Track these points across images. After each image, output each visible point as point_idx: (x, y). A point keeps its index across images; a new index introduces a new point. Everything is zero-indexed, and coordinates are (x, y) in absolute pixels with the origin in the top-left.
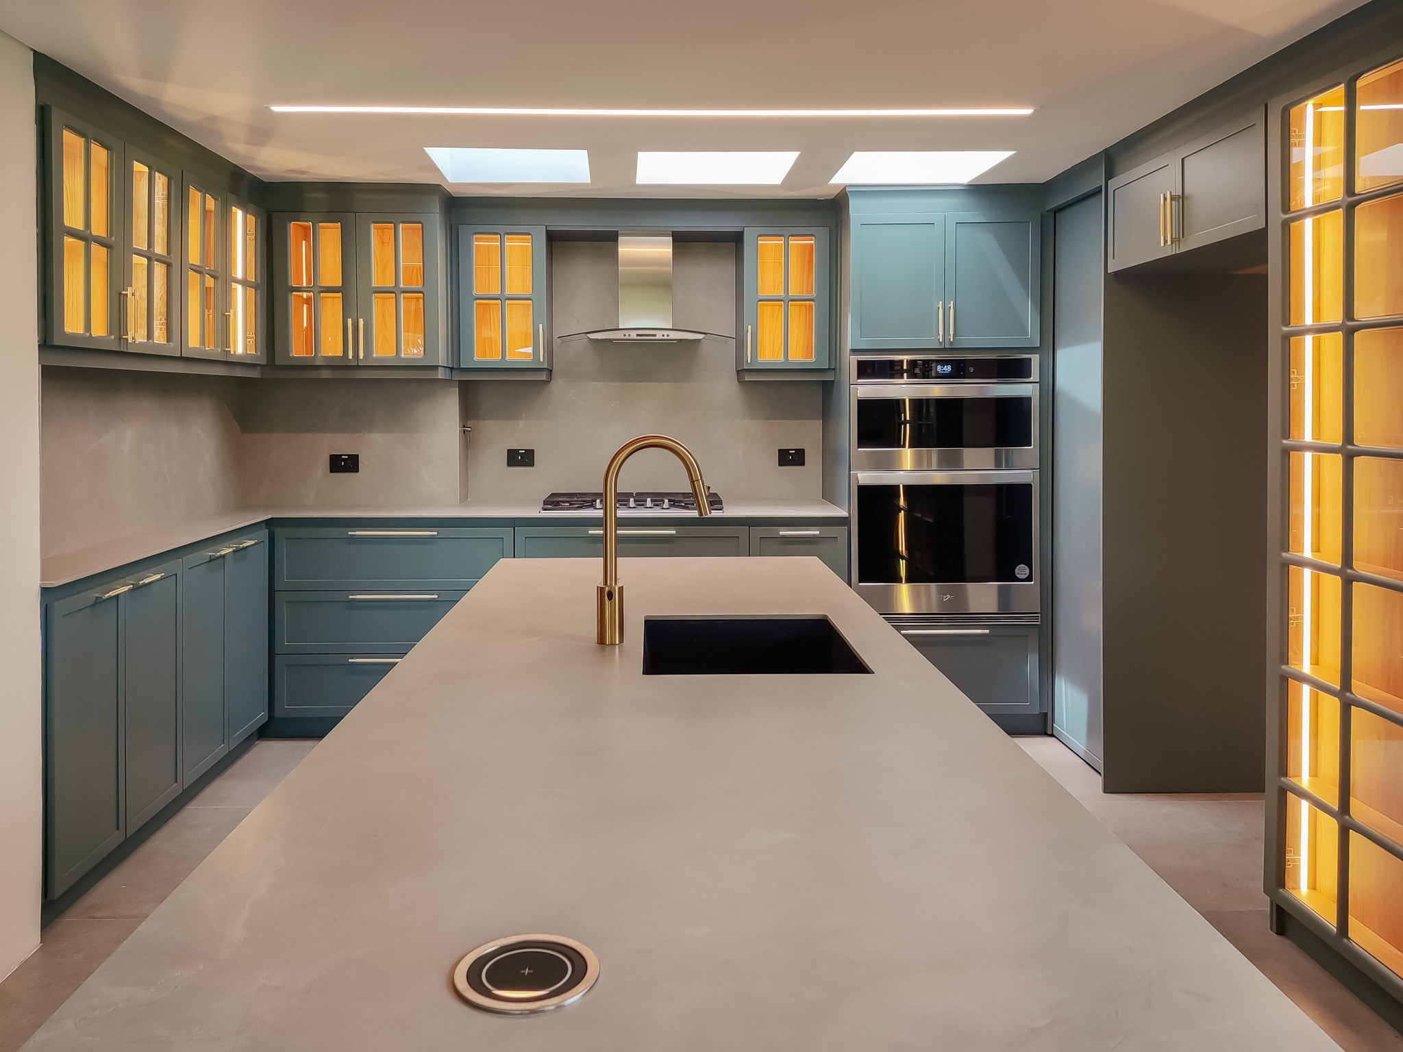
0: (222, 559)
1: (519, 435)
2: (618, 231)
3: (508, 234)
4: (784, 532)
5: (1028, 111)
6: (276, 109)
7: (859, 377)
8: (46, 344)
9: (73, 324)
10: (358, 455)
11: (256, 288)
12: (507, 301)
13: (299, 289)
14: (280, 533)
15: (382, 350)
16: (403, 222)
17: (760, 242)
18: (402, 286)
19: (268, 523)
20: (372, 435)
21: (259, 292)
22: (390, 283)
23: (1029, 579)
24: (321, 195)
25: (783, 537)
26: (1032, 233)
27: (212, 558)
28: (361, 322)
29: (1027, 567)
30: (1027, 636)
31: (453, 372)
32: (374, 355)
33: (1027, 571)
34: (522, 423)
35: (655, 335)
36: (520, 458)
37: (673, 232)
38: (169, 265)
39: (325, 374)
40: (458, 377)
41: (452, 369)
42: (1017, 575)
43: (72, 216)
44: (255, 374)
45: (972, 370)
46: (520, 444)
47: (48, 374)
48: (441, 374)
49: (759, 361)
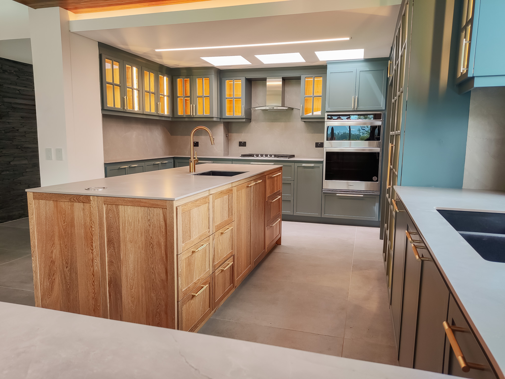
0: (158, 165)
1: (242, 137)
2: (266, 78)
3: (235, 80)
5: (348, 39)
6: (157, 50)
7: (327, 119)
8: (103, 109)
9: (110, 104)
10: (198, 142)
11: (169, 97)
12: (235, 99)
13: (179, 97)
14: (176, 160)
15: (200, 113)
16: (204, 78)
17: (306, 80)
18: (204, 95)
19: (174, 158)
20: (202, 136)
21: (169, 98)
22: (201, 95)
23: (377, 181)
24: (185, 71)
25: (304, 166)
26: (384, 73)
27: (154, 164)
28: (194, 105)
29: (376, 177)
30: (376, 198)
31: (221, 119)
32: (198, 114)
33: (377, 179)
34: (243, 134)
35: (274, 108)
36: (242, 144)
37: (282, 77)
38: (139, 91)
39: (186, 120)
40: (222, 121)
41: (221, 118)
42: (373, 180)
43: (109, 79)
44: (170, 119)
46: (242, 140)
47: (104, 116)
48: (215, 119)
49: (305, 115)
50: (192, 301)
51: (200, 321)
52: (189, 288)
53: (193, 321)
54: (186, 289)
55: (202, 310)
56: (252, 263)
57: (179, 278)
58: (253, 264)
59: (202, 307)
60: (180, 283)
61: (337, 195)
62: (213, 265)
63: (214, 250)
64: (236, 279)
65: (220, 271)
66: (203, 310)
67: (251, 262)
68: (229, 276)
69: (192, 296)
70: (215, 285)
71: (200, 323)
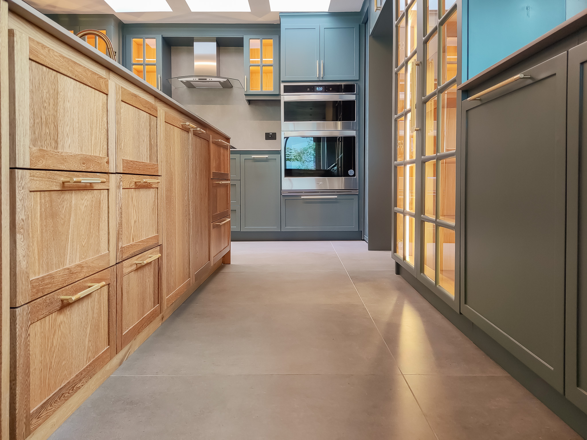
3: (146, 38)
4: (253, 156)
7: (284, 93)
12: (146, 66)
17: (251, 42)
23: (354, 176)
24: (66, 19)
25: (254, 159)
26: (356, 31)
29: (353, 171)
30: (353, 199)
33: (353, 173)
35: (206, 79)
37: (217, 38)
45: (331, 89)
49: (251, 91)
50: (61, 318)
51: (84, 374)
52: (51, 277)
53: (66, 372)
54: (43, 279)
55: (89, 347)
56: (191, 276)
57: (19, 237)
58: (194, 278)
59: (89, 341)
60: (20, 252)
61: (302, 197)
62: (118, 246)
63: (121, 213)
64: (166, 297)
65: (134, 267)
66: (91, 348)
67: (190, 274)
68: (152, 287)
69: (59, 304)
70: (122, 293)
71: (84, 380)
